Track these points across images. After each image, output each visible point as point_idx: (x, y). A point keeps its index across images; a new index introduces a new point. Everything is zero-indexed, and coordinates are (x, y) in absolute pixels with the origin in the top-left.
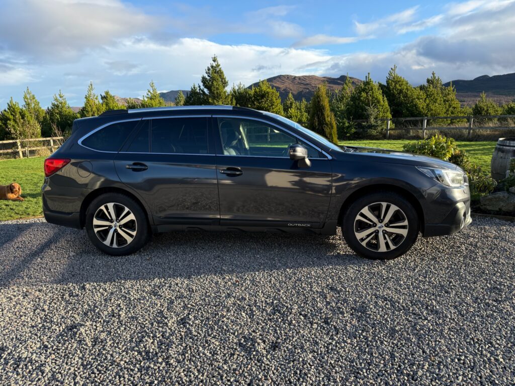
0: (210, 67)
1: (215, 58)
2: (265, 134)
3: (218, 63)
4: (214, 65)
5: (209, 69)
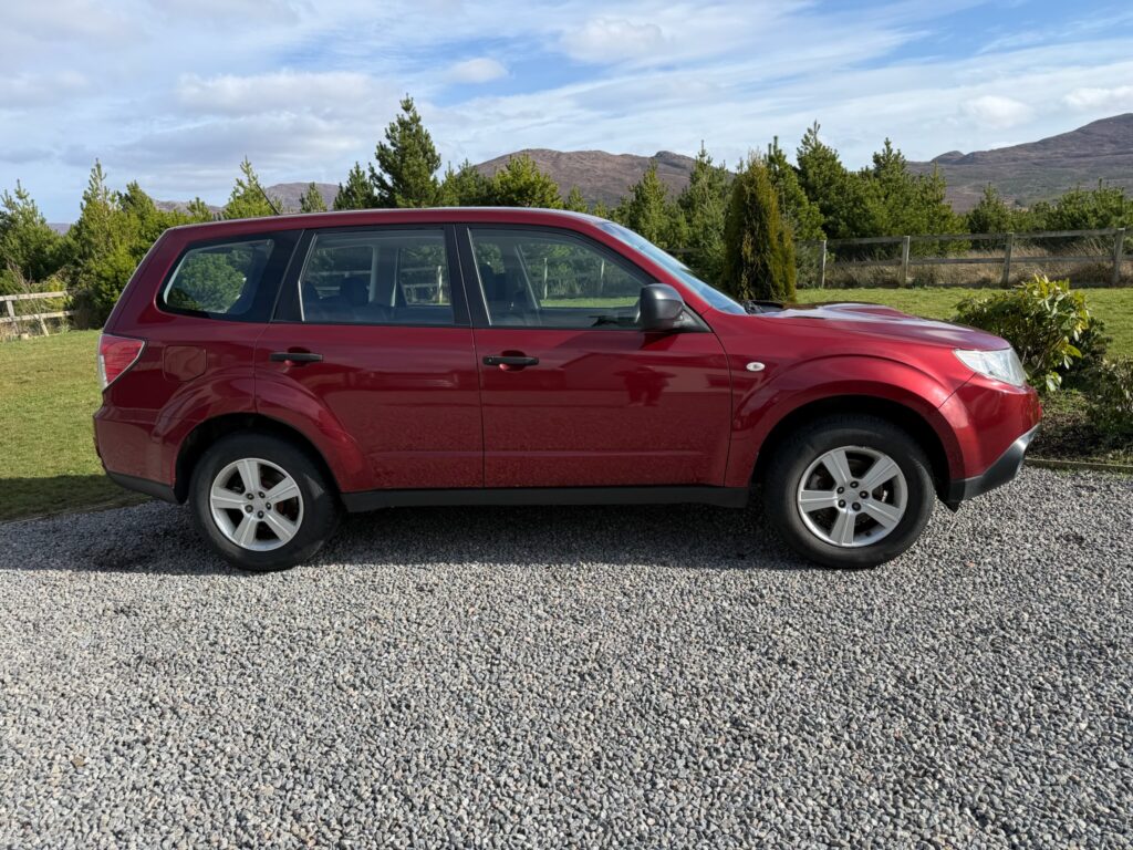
0: (397, 124)
1: (408, 101)
3: (415, 114)
4: (407, 118)
5: (392, 131)
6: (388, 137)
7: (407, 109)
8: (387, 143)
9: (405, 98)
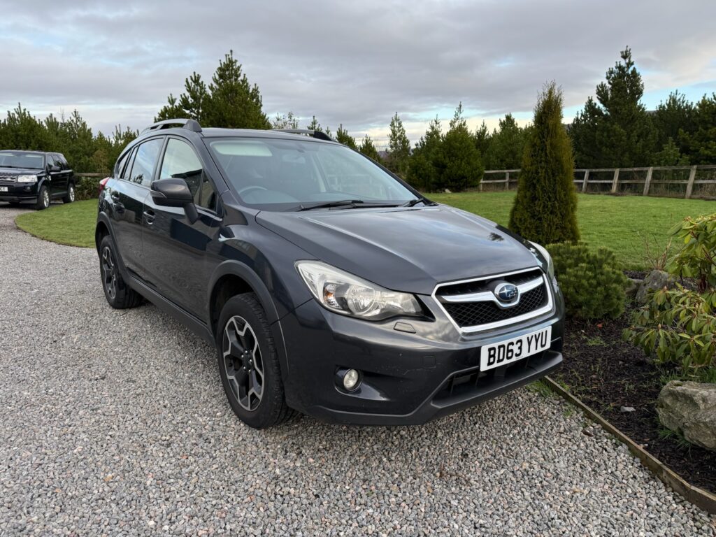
0: (614, 69)
1: (626, 51)
2: (685, 182)
3: (629, 61)
4: (623, 63)
5: (611, 72)
6: (608, 78)
7: (625, 57)
8: (606, 82)
9: (624, 50)
